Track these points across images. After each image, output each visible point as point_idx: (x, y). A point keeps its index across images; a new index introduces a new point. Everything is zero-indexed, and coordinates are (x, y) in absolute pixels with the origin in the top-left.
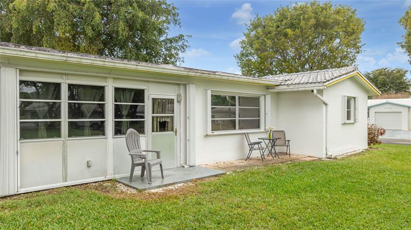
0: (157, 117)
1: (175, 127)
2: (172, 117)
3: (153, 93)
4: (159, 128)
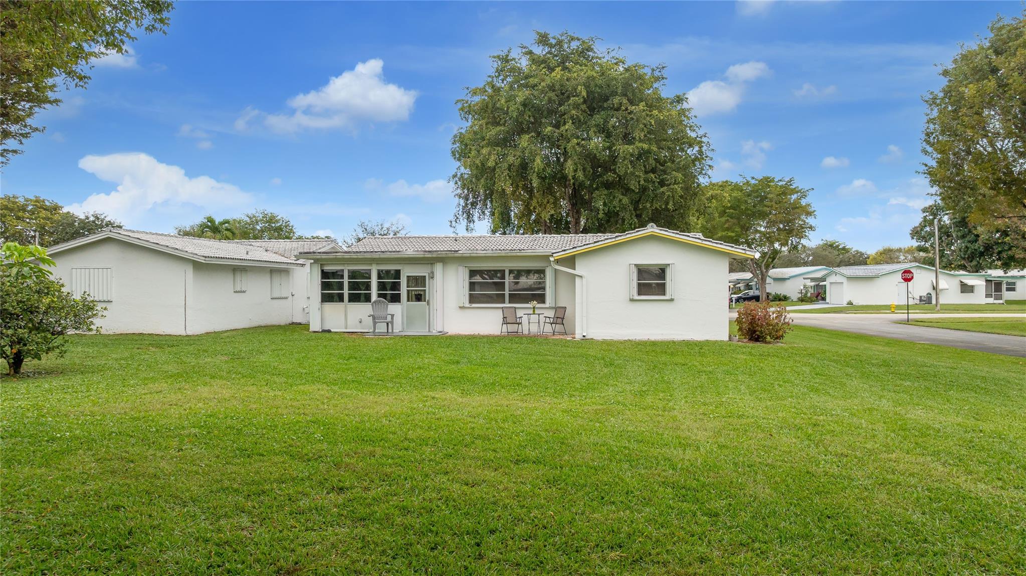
1: (427, 299)
2: (425, 290)
3: (407, 272)
4: (414, 298)
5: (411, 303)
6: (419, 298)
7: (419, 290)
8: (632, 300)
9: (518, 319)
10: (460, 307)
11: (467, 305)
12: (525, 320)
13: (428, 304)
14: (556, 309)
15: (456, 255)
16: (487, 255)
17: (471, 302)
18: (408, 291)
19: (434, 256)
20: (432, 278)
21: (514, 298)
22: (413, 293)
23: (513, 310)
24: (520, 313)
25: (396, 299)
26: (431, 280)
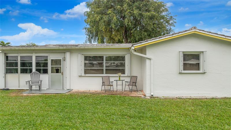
0: (54, 67)
1: (62, 71)
2: (61, 67)
3: (51, 57)
4: (55, 71)
5: (54, 74)
6: (57, 71)
7: (57, 67)
8: (180, 73)
9: (111, 83)
10: (79, 76)
11: (83, 75)
12: (115, 83)
13: (62, 74)
14: (132, 77)
15: (77, 48)
16: (93, 48)
17: (85, 73)
18: (52, 67)
19: (65, 48)
20: (65, 60)
21: (108, 71)
22: (55, 68)
23: (108, 77)
24: (112, 79)
25: (45, 71)
26: (64, 61)
